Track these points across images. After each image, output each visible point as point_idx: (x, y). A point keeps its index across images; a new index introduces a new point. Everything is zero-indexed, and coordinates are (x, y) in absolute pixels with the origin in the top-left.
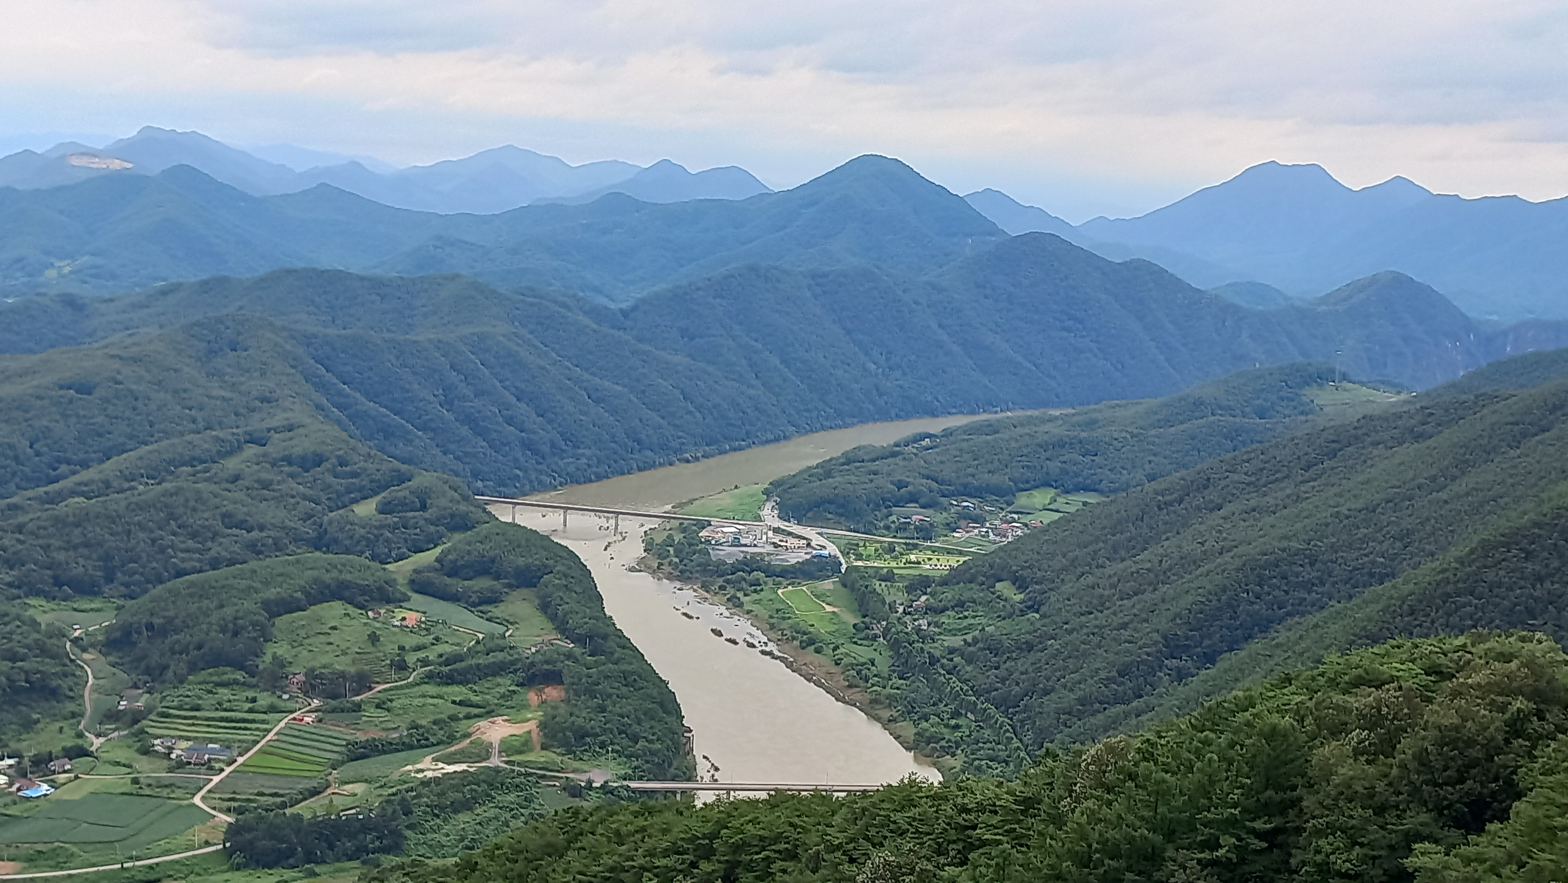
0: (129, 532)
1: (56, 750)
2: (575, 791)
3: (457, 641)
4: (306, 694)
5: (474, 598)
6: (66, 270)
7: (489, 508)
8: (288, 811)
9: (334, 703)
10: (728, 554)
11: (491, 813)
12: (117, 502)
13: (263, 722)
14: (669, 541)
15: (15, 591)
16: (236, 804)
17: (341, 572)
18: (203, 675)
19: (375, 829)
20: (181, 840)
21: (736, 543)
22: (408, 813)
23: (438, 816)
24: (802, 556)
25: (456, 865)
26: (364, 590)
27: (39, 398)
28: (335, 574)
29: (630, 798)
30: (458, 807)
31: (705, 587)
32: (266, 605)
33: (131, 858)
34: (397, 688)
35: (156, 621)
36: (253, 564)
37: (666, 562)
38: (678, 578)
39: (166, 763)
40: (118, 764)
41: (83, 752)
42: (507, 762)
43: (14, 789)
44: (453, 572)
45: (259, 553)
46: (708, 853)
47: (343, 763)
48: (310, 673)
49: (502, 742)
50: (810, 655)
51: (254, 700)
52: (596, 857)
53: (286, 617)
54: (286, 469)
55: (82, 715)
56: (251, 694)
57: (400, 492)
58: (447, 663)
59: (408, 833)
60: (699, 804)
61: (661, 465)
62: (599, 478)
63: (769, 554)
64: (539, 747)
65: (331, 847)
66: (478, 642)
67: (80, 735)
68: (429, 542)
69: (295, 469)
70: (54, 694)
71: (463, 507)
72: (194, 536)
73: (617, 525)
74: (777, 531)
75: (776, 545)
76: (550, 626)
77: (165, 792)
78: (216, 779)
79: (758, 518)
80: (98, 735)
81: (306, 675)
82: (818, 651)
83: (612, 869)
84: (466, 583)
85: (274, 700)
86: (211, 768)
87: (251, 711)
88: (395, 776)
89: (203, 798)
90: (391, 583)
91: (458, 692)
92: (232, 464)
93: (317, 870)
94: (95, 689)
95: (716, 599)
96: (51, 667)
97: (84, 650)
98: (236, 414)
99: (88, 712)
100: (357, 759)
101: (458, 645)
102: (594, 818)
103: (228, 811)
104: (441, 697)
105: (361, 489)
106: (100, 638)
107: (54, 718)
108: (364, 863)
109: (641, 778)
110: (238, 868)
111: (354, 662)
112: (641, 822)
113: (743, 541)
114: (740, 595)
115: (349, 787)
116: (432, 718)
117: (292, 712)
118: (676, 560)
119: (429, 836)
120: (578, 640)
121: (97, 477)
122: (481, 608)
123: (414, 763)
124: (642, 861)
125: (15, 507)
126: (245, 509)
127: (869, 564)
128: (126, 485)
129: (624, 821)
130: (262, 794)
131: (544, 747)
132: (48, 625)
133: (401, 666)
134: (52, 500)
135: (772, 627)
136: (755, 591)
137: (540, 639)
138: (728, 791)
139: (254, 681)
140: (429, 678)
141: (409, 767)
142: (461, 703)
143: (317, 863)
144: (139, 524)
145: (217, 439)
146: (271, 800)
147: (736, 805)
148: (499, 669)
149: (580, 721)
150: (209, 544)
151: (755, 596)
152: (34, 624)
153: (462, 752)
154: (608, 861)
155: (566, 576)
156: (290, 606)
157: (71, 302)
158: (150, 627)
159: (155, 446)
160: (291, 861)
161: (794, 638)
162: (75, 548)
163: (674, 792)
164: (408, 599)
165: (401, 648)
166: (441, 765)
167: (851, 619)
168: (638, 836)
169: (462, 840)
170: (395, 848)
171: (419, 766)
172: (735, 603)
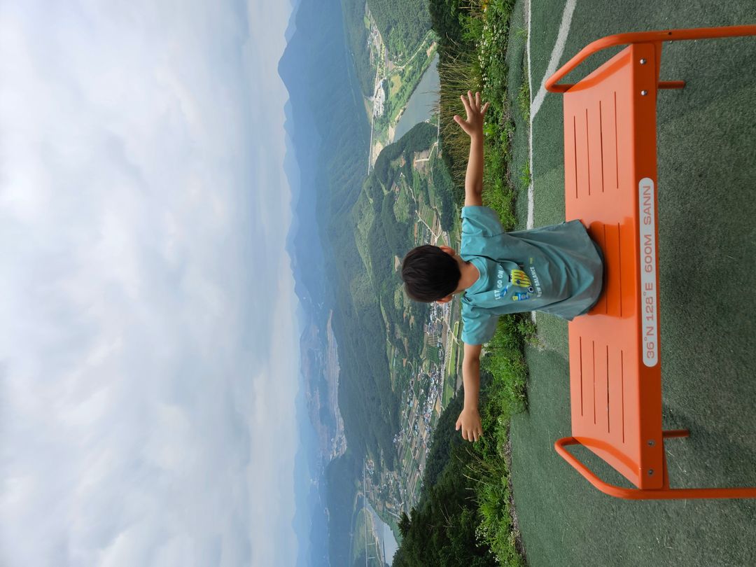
4: (414, 214)
5: (393, 175)
8: (441, 217)
9: (416, 208)
10: (382, 110)
19: (445, 198)
22: (442, 190)
26: (390, 201)
28: (386, 208)
30: (441, 179)
37: (384, 127)
53: (396, 218)
57: (367, 193)
63: (382, 100)
65: (449, 208)
68: (379, 186)
72: (378, 239)
74: (376, 97)
75: (380, 98)
76: (399, 157)
79: (373, 102)
81: (410, 214)
84: (389, 177)
88: (433, 193)
90: (389, 195)
109: (437, 134)
110: (453, 228)
111: (407, 203)
113: (379, 106)
120: (402, 149)
137: (402, 159)
150: (379, 236)
151: (393, 104)
155: (387, 152)
164: (393, 191)
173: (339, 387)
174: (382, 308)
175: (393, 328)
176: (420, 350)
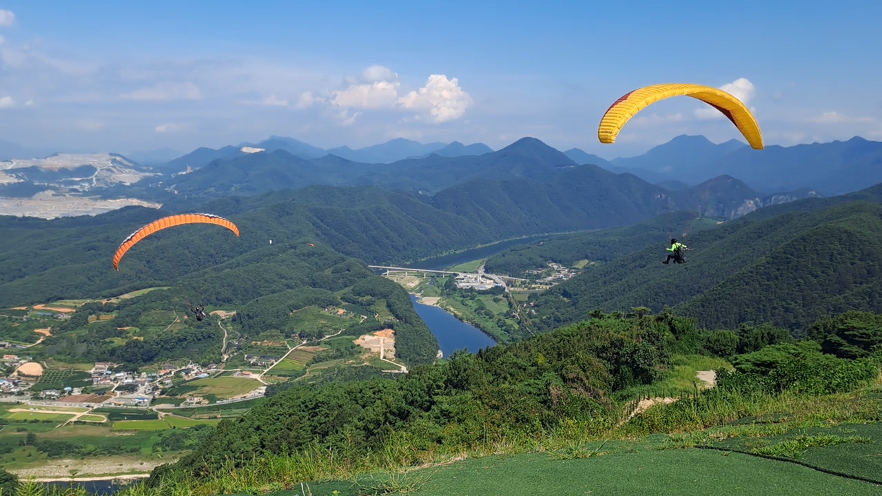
0: (244, 281)
5: (364, 304)
10: (465, 286)
12: (241, 270)
17: (317, 294)
26: (324, 301)
28: (313, 295)
32: (288, 306)
35: (250, 313)
36: (285, 292)
44: (358, 294)
54: (302, 257)
63: (479, 286)
66: (365, 320)
68: (350, 283)
69: (305, 257)
71: (364, 270)
72: (267, 281)
74: (483, 277)
75: (482, 282)
90: (335, 298)
96: (212, 330)
97: (225, 324)
105: (327, 264)
106: (231, 319)
113: (470, 281)
118: (445, 288)
121: (235, 261)
122: (367, 307)
126: (286, 272)
127: (516, 289)
128: (245, 264)
134: (219, 270)
137: (387, 318)
144: (247, 278)
150: (271, 284)
155: (398, 295)
156: (298, 307)
158: (248, 315)
162: (224, 286)
164: (340, 304)
174: (146, 291)
175: (108, 309)
176: (63, 357)
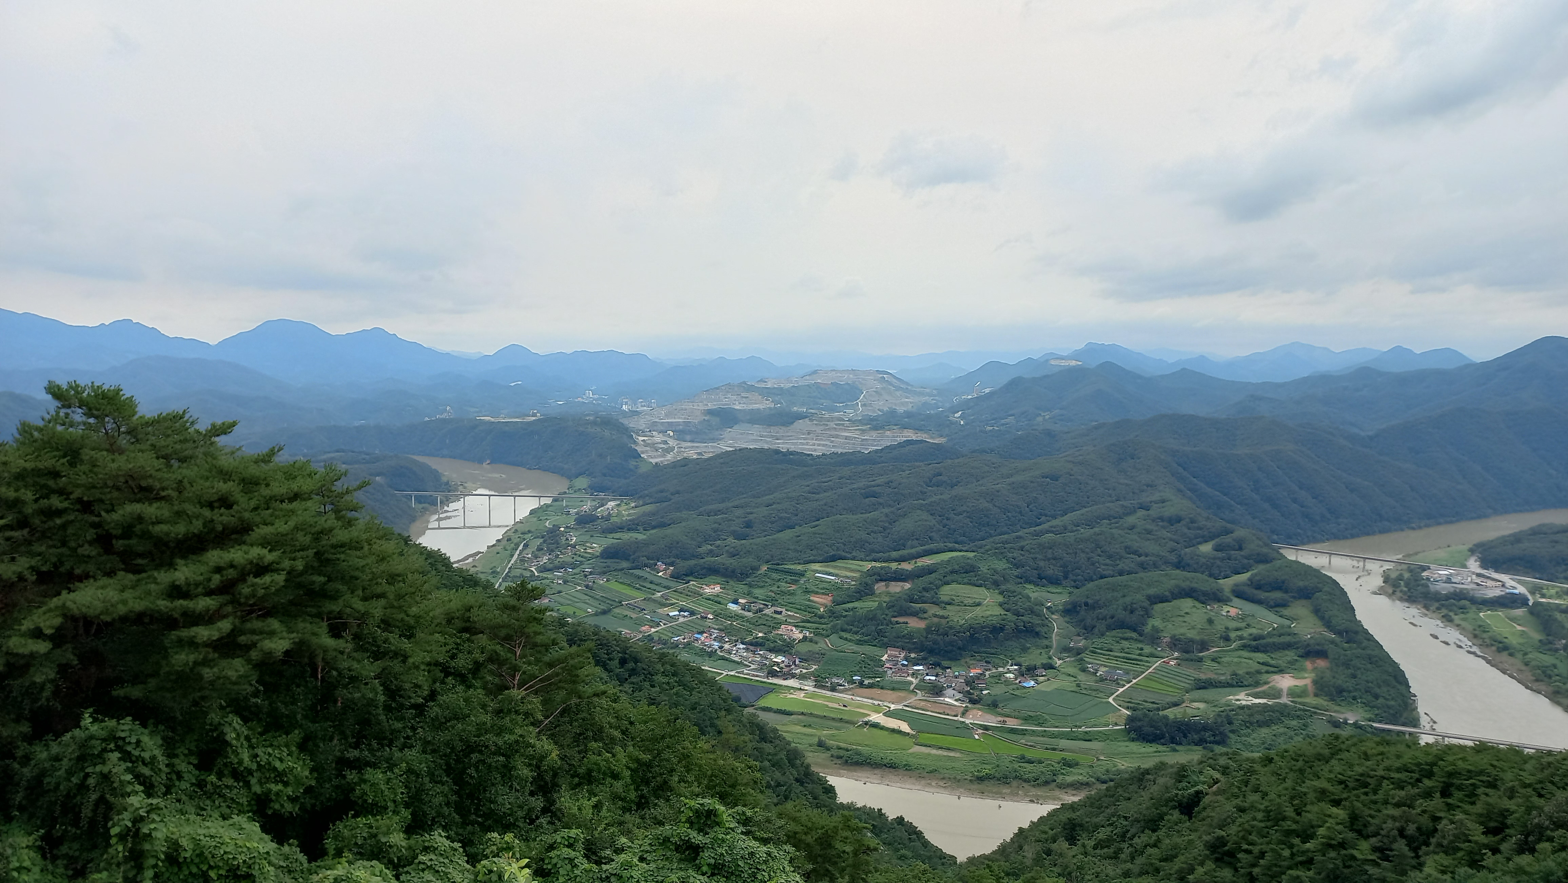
0: (1076, 553)
1: (1038, 664)
2: (1336, 724)
3: (1260, 627)
4: (1171, 648)
5: (1272, 603)
6: (1047, 417)
7: (1281, 551)
8: (1161, 713)
9: (1187, 656)
10: (1444, 588)
11: (1282, 730)
12: (1070, 537)
13: (1147, 662)
14: (1400, 578)
15: (1019, 580)
16: (1130, 705)
17: (1191, 582)
18: (1114, 633)
19: (1211, 730)
20: (1103, 720)
21: (1448, 580)
22: (1230, 723)
23: (1248, 727)
24: (1498, 592)
25: (1260, 758)
26: (1205, 594)
27: (1032, 482)
28: (1188, 583)
29: (1373, 733)
30: (1261, 724)
31: (1426, 607)
32: (1149, 598)
33: (1076, 726)
34: (1224, 651)
35: (1090, 601)
36: (1142, 575)
37: (1398, 590)
38: (1407, 601)
39: (1094, 678)
40: (1069, 675)
41: (1051, 667)
42: (1292, 702)
43: (1017, 681)
44: (1259, 587)
45: (1145, 569)
46: (1430, 775)
47: (1192, 690)
48: (1173, 637)
49: (1289, 689)
50: (1504, 656)
51: (1142, 649)
52: (1351, 766)
53: (1160, 605)
54: (1161, 524)
55: (1051, 647)
56: (1140, 646)
57: (1227, 539)
58: (1255, 639)
59: (1231, 735)
60: (1422, 743)
61: (1396, 530)
62: (1353, 536)
63: (1472, 590)
64: (1312, 695)
65: (1185, 736)
66: (1274, 629)
67: (1050, 658)
68: (1244, 568)
69: (1165, 524)
70: (1037, 634)
71: (1265, 550)
72: (1110, 557)
73: (1364, 566)
74: (1479, 575)
75: (1478, 584)
76: (1319, 623)
77: (1094, 693)
78: (1121, 690)
79: (1465, 566)
80: (1059, 659)
81: (1171, 638)
82: (1511, 655)
83: (1362, 775)
84: (1267, 594)
85: (1153, 650)
86: (1118, 684)
87: (1140, 655)
88: (1223, 701)
89: (1114, 699)
90: (1221, 590)
91: (1261, 657)
92: (1131, 520)
93: (1177, 748)
94: (1057, 635)
95: (1434, 615)
96: (1036, 621)
97: (1053, 613)
98: (1133, 493)
99: (1054, 646)
100: (1200, 689)
101: (1261, 629)
102: (1349, 742)
103: (1127, 708)
104: (1250, 659)
105: (1203, 537)
106: (1061, 608)
107: (1037, 647)
108: (1204, 748)
109: (1380, 722)
110: (1133, 740)
111: (1199, 633)
112: (1381, 749)
113: (1453, 580)
114: (1451, 614)
115: (1196, 705)
116: (1245, 670)
117: (1163, 658)
118: (1405, 589)
119: (1244, 738)
120: (1339, 633)
121: (1060, 524)
122: (1277, 609)
123: (1234, 695)
124: (1382, 773)
125: (1020, 537)
126: (1137, 544)
127: (1551, 601)
128: (1075, 529)
129: (1369, 746)
130: (1146, 702)
131: (1316, 695)
132: (1036, 599)
133: (1227, 639)
134: (1038, 534)
135: (1475, 636)
136: (1463, 613)
137: (1312, 631)
138: (1444, 737)
139: (1141, 638)
140: (1244, 647)
141: (1231, 697)
142: (1263, 664)
143: (1177, 744)
144: (1081, 549)
145: (1123, 506)
146: (1151, 705)
147: (1450, 747)
148: (1288, 646)
149: (1340, 682)
150: (1118, 562)
151: (1462, 616)
152: (1028, 598)
153: (1264, 692)
154: (1359, 770)
155: (1330, 594)
156: (1163, 600)
157: (1049, 434)
158: (1086, 604)
159: (1090, 509)
160: (1162, 741)
161: (1492, 645)
162: (1049, 560)
163: (1403, 733)
164: (1231, 600)
165: (1227, 628)
166: (1250, 698)
167: (1536, 636)
168: (1380, 757)
169: (1263, 743)
170: (1222, 742)
171: (1237, 697)
172: (1447, 619)
173: (777, 452)
174: (946, 556)
175: (900, 578)
176: (849, 637)
